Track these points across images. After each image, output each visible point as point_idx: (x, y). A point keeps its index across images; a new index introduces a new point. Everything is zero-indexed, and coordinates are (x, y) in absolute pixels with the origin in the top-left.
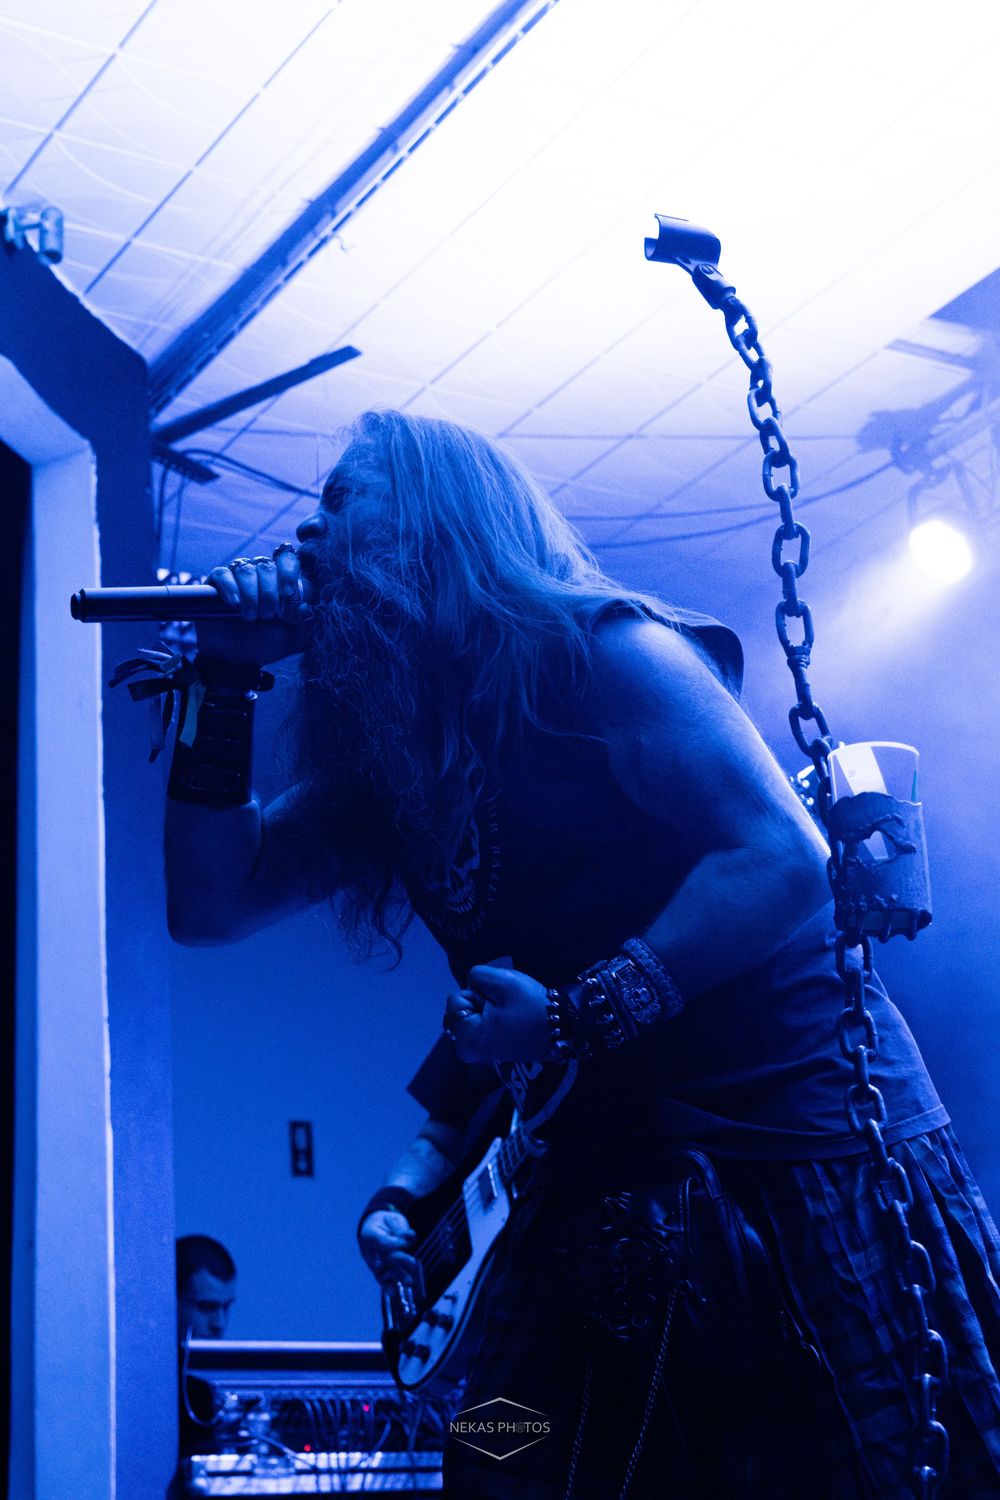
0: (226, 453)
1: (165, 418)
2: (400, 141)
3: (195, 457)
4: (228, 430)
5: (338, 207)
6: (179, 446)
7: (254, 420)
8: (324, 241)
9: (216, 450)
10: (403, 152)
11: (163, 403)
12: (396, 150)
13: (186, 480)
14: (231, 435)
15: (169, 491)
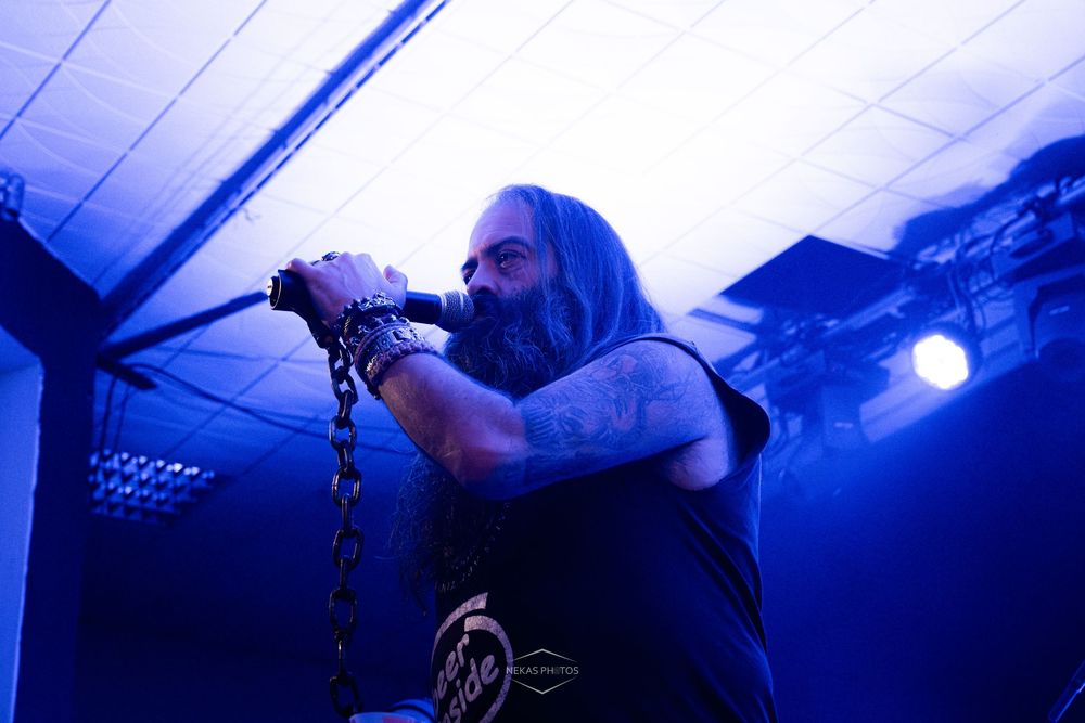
0: (167, 369)
1: (117, 336)
2: (289, 141)
3: (140, 370)
4: (170, 349)
5: (243, 187)
6: (128, 360)
7: (189, 343)
8: (232, 212)
9: (158, 365)
10: (291, 148)
11: (113, 328)
12: (285, 147)
13: (132, 389)
14: (171, 354)
15: (116, 400)
